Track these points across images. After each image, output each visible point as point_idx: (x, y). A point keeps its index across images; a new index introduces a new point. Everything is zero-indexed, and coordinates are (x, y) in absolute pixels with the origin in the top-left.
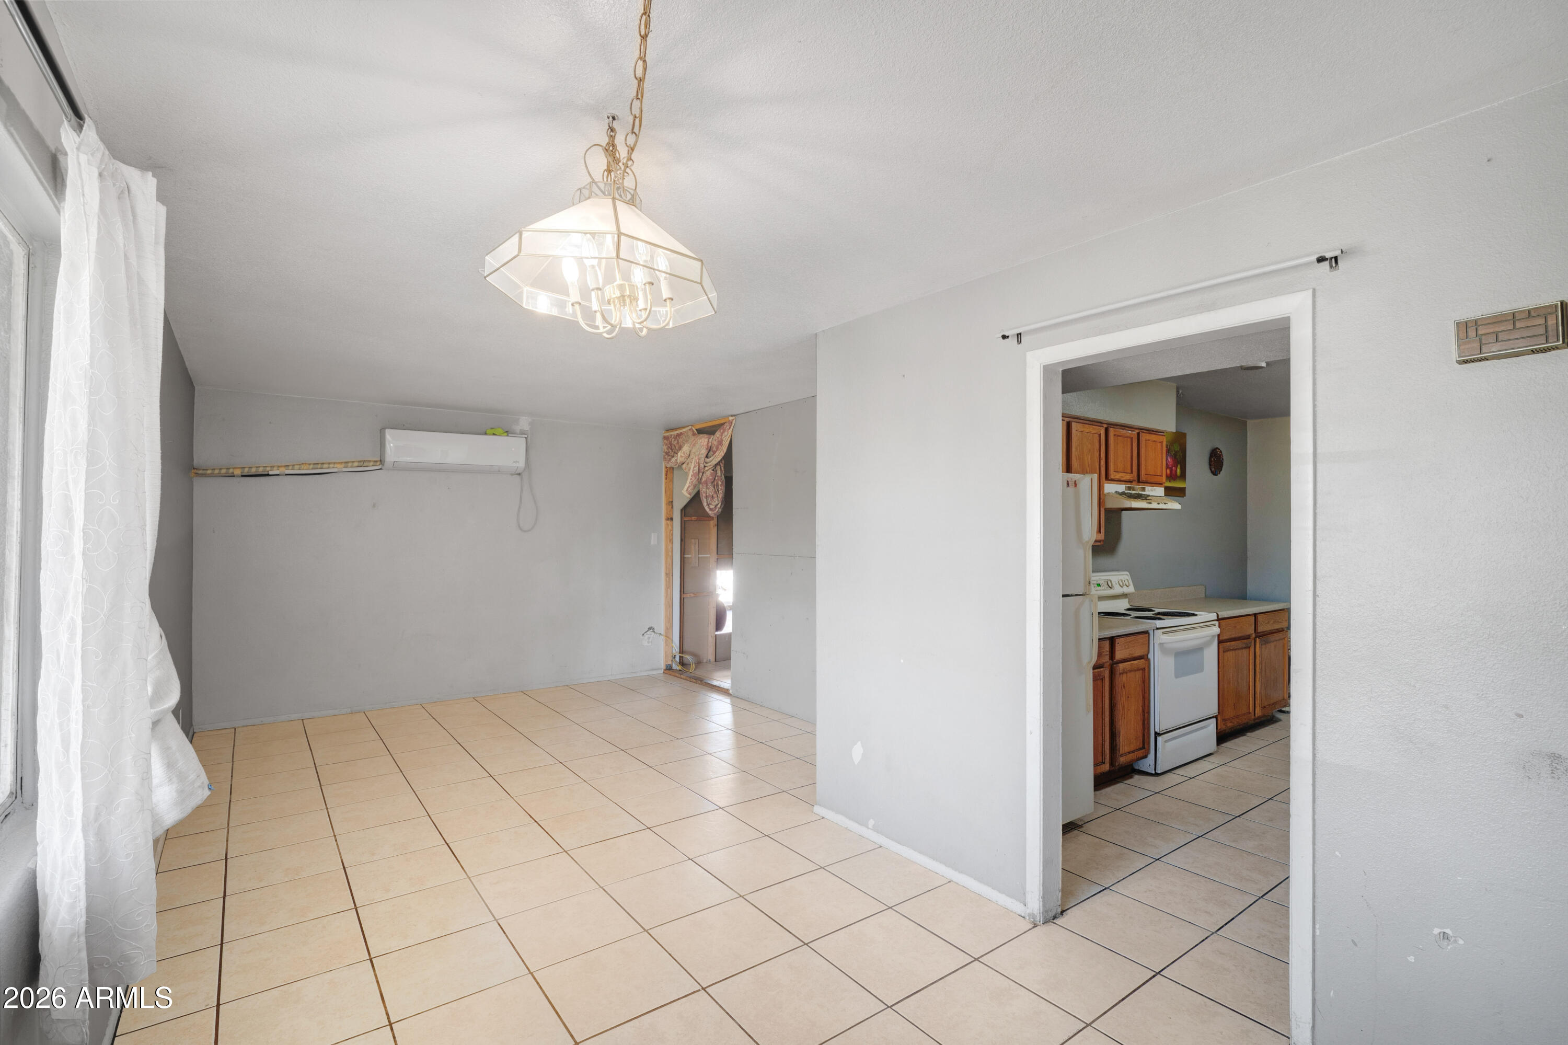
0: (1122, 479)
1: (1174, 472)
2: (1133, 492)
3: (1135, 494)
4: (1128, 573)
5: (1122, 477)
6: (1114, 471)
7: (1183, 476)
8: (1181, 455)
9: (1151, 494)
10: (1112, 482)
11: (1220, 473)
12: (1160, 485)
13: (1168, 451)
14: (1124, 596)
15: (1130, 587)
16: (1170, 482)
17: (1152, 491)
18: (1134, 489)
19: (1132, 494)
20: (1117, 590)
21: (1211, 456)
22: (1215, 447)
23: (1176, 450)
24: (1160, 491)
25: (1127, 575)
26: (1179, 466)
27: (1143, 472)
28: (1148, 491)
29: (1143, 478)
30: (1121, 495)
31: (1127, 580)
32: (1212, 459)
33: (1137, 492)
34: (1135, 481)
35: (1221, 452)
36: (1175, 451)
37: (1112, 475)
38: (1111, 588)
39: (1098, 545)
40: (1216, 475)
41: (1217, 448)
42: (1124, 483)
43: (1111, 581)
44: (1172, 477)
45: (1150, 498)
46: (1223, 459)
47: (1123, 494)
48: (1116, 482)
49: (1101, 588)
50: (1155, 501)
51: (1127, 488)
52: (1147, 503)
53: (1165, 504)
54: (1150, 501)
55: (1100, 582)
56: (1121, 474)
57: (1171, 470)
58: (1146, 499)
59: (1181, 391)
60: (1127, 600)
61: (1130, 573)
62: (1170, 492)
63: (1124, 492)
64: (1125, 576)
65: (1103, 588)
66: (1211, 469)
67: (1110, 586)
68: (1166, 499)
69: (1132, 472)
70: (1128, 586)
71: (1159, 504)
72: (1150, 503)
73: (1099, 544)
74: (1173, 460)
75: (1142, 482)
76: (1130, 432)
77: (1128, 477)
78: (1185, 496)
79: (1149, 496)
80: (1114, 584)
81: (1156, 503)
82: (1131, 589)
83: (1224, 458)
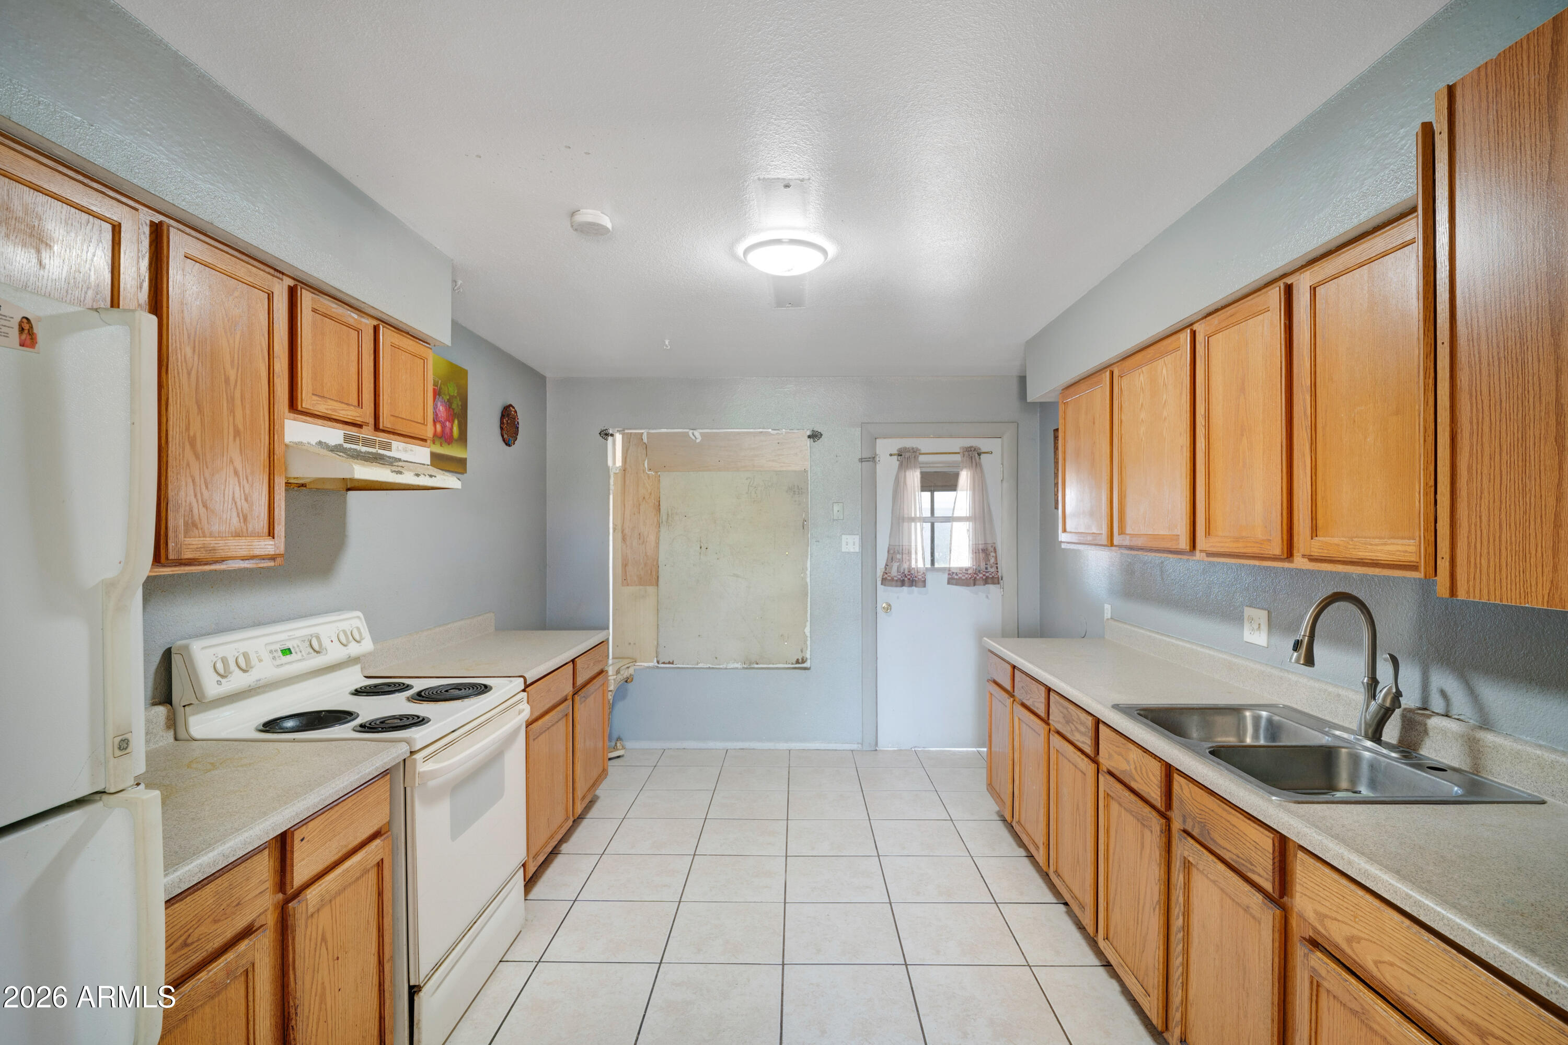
0: (335, 415)
1: (447, 430)
2: (364, 449)
3: (369, 453)
4: (359, 614)
5: (334, 410)
6: (313, 394)
7: (463, 438)
8: (460, 404)
9: (403, 458)
10: (308, 418)
11: (514, 444)
12: (421, 443)
13: (437, 393)
14: (352, 661)
15: (363, 642)
16: (441, 445)
17: (406, 451)
18: (366, 442)
19: (361, 452)
20: (335, 653)
21: (503, 416)
22: (509, 404)
23: (452, 394)
24: (421, 454)
25: (358, 617)
26: (456, 422)
27: (384, 411)
28: (398, 450)
29: (385, 422)
30: (332, 451)
31: (358, 629)
32: (505, 421)
33: (374, 450)
34: (367, 424)
35: (516, 412)
36: (450, 396)
37: (307, 401)
38: (318, 652)
39: (268, 568)
40: (509, 446)
41: (511, 405)
42: (341, 425)
43: (318, 638)
44: (445, 437)
45: (400, 464)
46: (518, 423)
47: (337, 449)
48: (320, 421)
49: (294, 657)
50: (409, 470)
51: (348, 439)
52: (393, 472)
53: (431, 476)
54: (400, 469)
55: (289, 645)
56: (330, 402)
57: (443, 427)
58: (391, 464)
59: (460, 282)
60: (358, 668)
61: (364, 615)
62: (438, 461)
63: (341, 445)
64: (354, 621)
65: (299, 656)
66: (502, 436)
67: (317, 648)
68: (433, 471)
69: (360, 404)
70: (358, 642)
71: (418, 475)
72: (401, 473)
73: (271, 564)
74: (446, 409)
75: (383, 431)
76: (356, 316)
77: (350, 413)
78: (466, 473)
79: (400, 460)
80: (326, 642)
81: (412, 474)
82: (367, 645)
83: (520, 421)
